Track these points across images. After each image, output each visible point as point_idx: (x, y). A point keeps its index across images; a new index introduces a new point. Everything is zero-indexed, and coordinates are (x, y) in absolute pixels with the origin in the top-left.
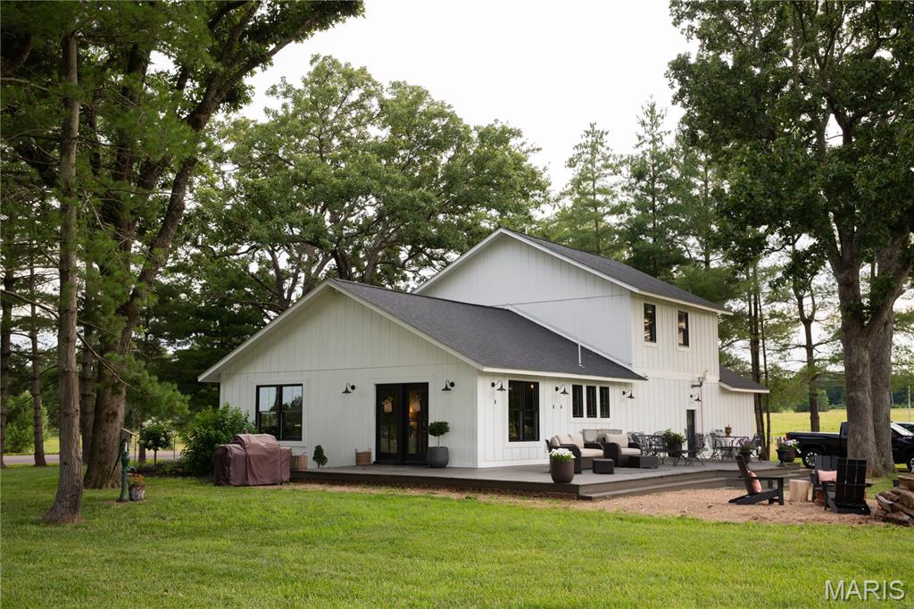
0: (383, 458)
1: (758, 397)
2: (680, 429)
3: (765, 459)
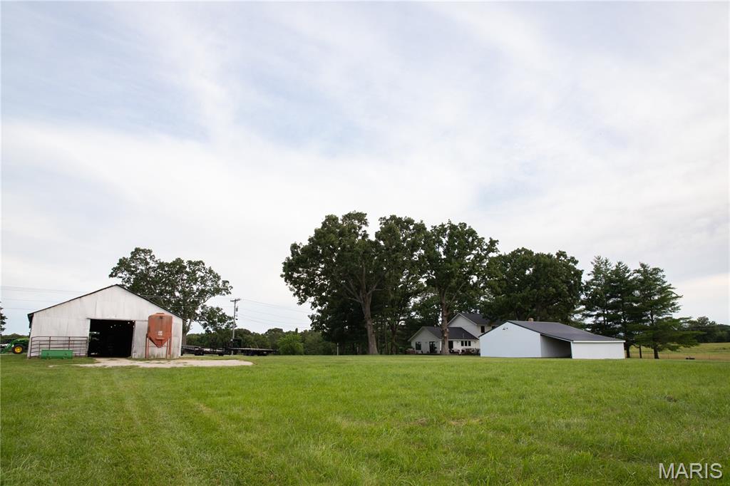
0: (431, 352)
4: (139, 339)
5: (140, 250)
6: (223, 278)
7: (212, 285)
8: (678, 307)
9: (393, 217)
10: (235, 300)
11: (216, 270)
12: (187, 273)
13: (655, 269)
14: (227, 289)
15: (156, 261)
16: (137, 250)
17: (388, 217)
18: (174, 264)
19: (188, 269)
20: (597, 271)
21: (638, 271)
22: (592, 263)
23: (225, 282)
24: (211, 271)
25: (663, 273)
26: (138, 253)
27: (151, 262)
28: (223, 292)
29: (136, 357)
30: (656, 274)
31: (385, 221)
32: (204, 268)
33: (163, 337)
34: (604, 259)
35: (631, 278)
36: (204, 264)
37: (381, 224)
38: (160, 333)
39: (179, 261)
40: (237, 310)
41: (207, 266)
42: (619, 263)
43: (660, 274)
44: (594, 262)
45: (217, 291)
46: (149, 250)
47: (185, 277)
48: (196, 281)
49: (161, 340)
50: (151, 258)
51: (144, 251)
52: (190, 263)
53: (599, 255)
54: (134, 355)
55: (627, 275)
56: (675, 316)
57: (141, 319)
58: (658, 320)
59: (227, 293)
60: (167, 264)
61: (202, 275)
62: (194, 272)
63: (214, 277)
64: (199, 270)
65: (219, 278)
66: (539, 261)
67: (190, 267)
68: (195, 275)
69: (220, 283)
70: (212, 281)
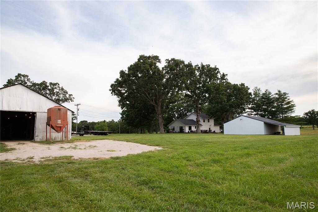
0: (180, 132)
1: (220, 127)
2: (208, 129)
3: (222, 133)
4: (40, 126)
5: (21, 75)
6: (69, 93)
7: (63, 97)
8: (294, 111)
9: (173, 59)
10: (78, 105)
11: (65, 89)
12: (49, 90)
13: (284, 93)
14: (71, 99)
15: (31, 82)
16: (19, 75)
17: (170, 60)
18: (42, 84)
19: (49, 88)
20: (255, 94)
21: (277, 94)
22: (253, 90)
23: (70, 95)
24: (62, 89)
25: (288, 95)
26: (19, 77)
27: (28, 82)
28: (70, 101)
29: (38, 140)
30: (285, 95)
31: (168, 61)
32: (59, 87)
33: (61, 124)
34: (258, 88)
35: (272, 97)
36: (59, 85)
37: (166, 63)
38: (59, 121)
39: (44, 83)
40: (78, 110)
41: (60, 86)
42: (267, 90)
43: (287, 95)
44: (254, 89)
45: (66, 100)
46: (26, 75)
47: (48, 92)
48: (54, 94)
49: (61, 127)
50: (28, 80)
51: (24, 76)
52: (51, 84)
53: (256, 86)
54: (36, 139)
55: (270, 95)
56: (293, 115)
57: (41, 111)
58: (285, 116)
59: (72, 101)
60: (38, 84)
61: (58, 91)
62: (53, 89)
63: (64, 92)
64: (56, 88)
65: (67, 93)
66: (236, 87)
67: (51, 86)
68: (53, 91)
69: (67, 96)
70: (63, 95)
